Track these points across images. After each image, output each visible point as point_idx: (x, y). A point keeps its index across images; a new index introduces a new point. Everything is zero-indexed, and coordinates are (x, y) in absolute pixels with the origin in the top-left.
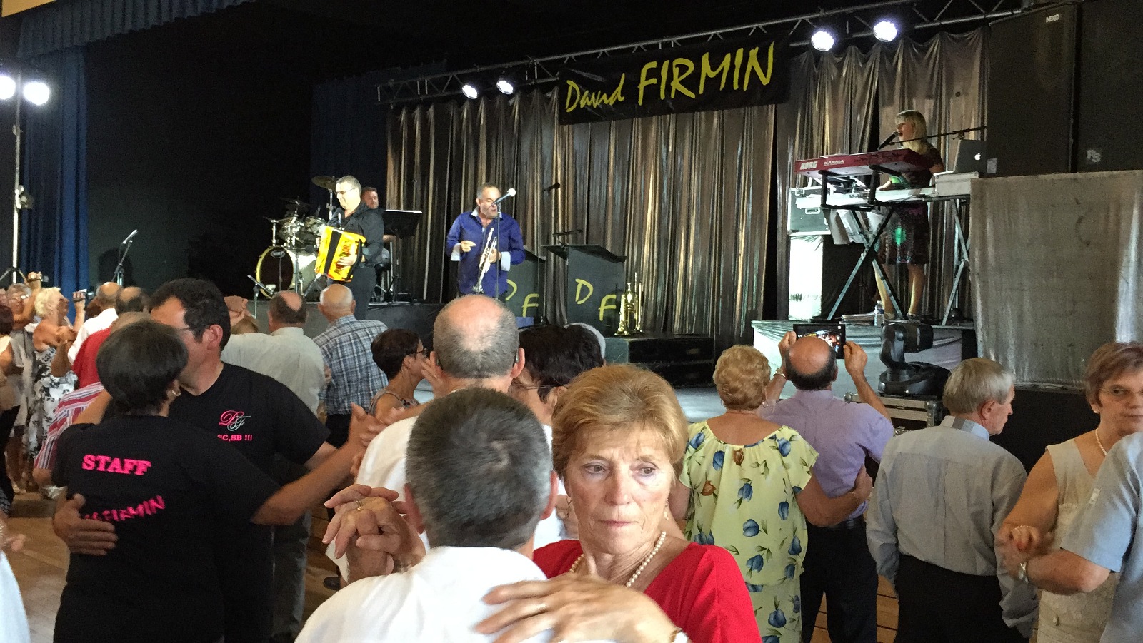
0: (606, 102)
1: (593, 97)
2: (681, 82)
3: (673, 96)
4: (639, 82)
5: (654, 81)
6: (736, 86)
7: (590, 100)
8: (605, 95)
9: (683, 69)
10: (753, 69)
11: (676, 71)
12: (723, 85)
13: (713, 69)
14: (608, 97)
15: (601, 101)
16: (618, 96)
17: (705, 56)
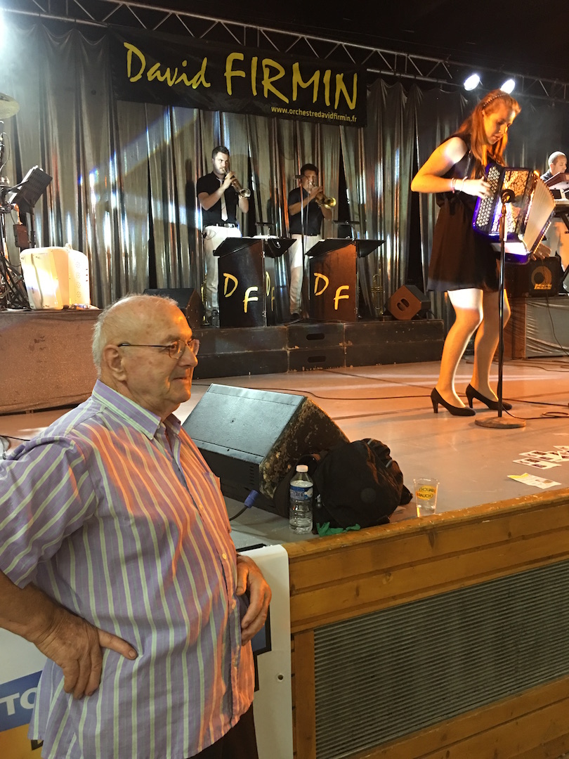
0: (188, 83)
1: (168, 74)
2: (272, 83)
3: (266, 95)
4: (225, 71)
5: (242, 74)
6: (328, 104)
7: (162, 75)
8: (184, 77)
9: (274, 72)
10: (341, 92)
11: (266, 72)
12: (315, 99)
13: (305, 81)
14: (189, 79)
15: (179, 80)
16: (203, 79)
17: (296, 66)
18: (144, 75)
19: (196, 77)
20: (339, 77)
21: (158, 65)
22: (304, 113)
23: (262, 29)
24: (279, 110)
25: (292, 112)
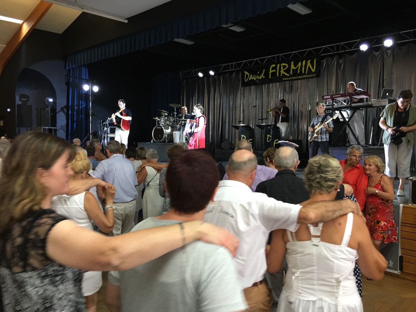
1: (254, 77)
2: (284, 71)
3: (281, 75)
4: (269, 71)
5: (274, 71)
6: (303, 72)
9: (284, 67)
10: (309, 67)
11: (282, 68)
12: (299, 72)
13: (295, 67)
14: (259, 77)
15: (257, 78)
16: (263, 76)
17: (292, 62)
18: (249, 79)
19: (261, 76)
20: (309, 61)
21: (252, 75)
22: (294, 78)
23: (281, 55)
24: (286, 79)
25: (290, 78)
